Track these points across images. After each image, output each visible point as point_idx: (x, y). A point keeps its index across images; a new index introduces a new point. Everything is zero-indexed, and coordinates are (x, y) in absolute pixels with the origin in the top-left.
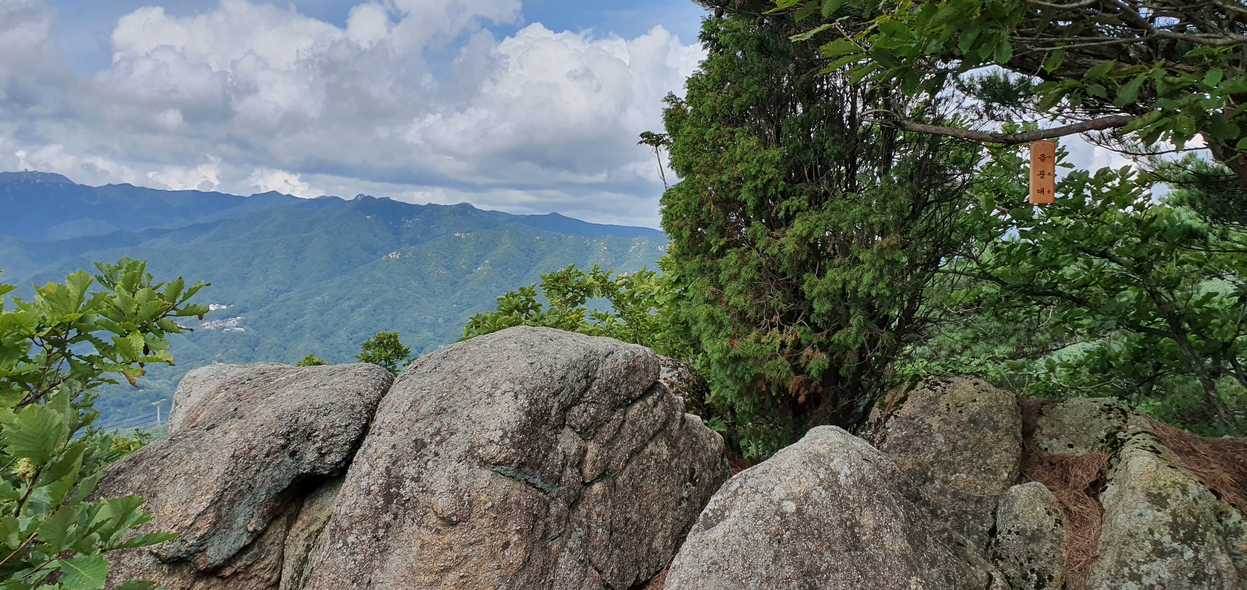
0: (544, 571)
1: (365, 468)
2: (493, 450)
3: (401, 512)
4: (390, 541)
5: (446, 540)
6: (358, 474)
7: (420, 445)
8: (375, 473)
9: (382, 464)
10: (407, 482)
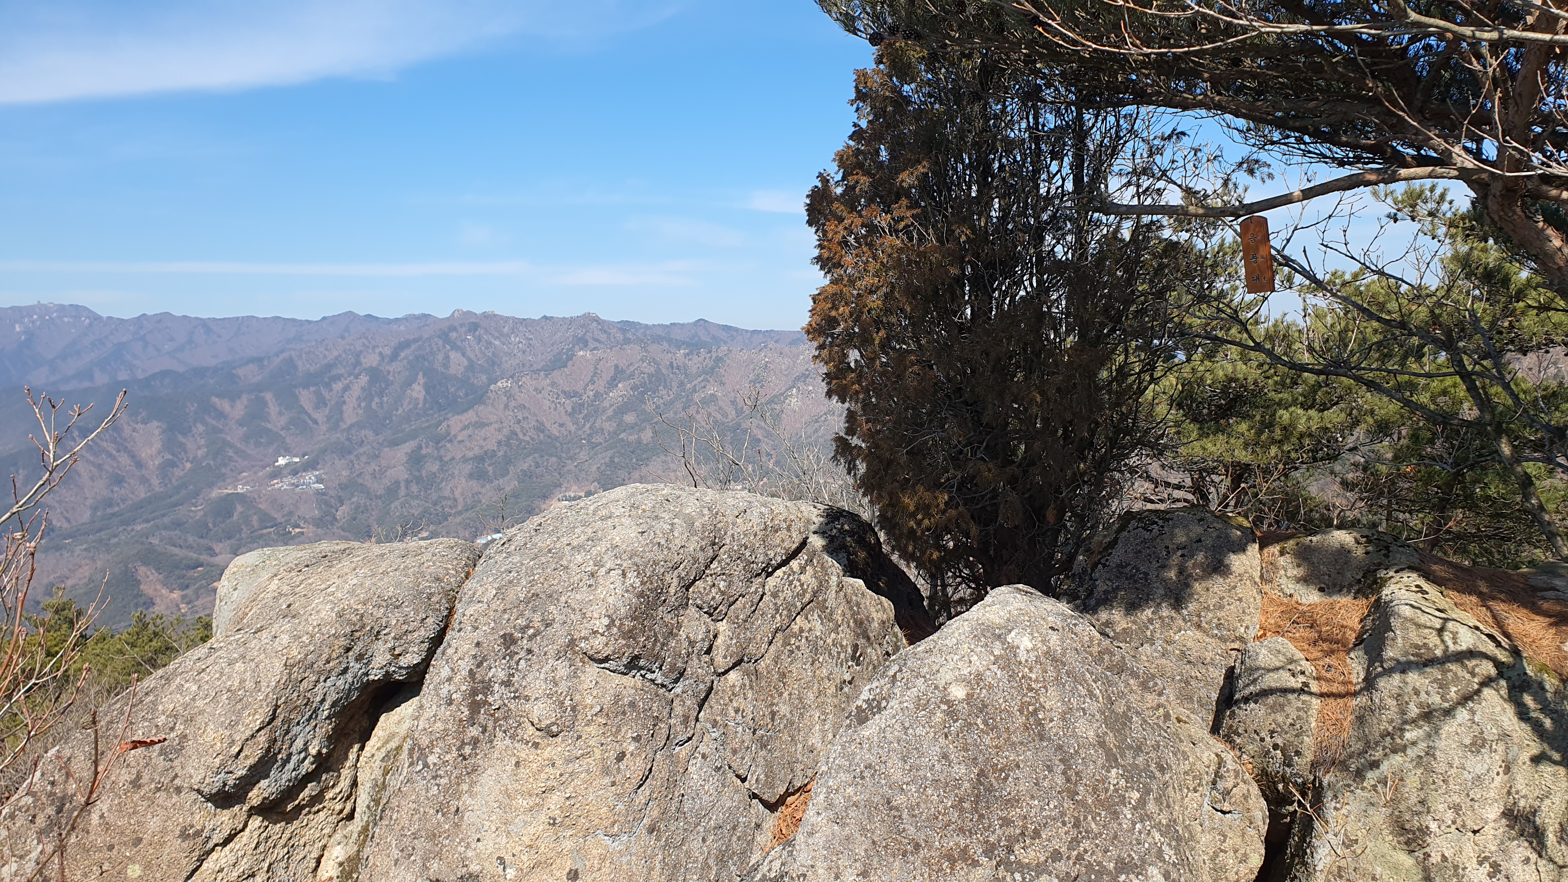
0: (671, 783)
1: (445, 672)
2: (598, 643)
3: (490, 724)
4: (479, 760)
5: (546, 755)
6: (436, 680)
7: (509, 640)
8: (458, 677)
9: (466, 666)
10: (496, 687)
